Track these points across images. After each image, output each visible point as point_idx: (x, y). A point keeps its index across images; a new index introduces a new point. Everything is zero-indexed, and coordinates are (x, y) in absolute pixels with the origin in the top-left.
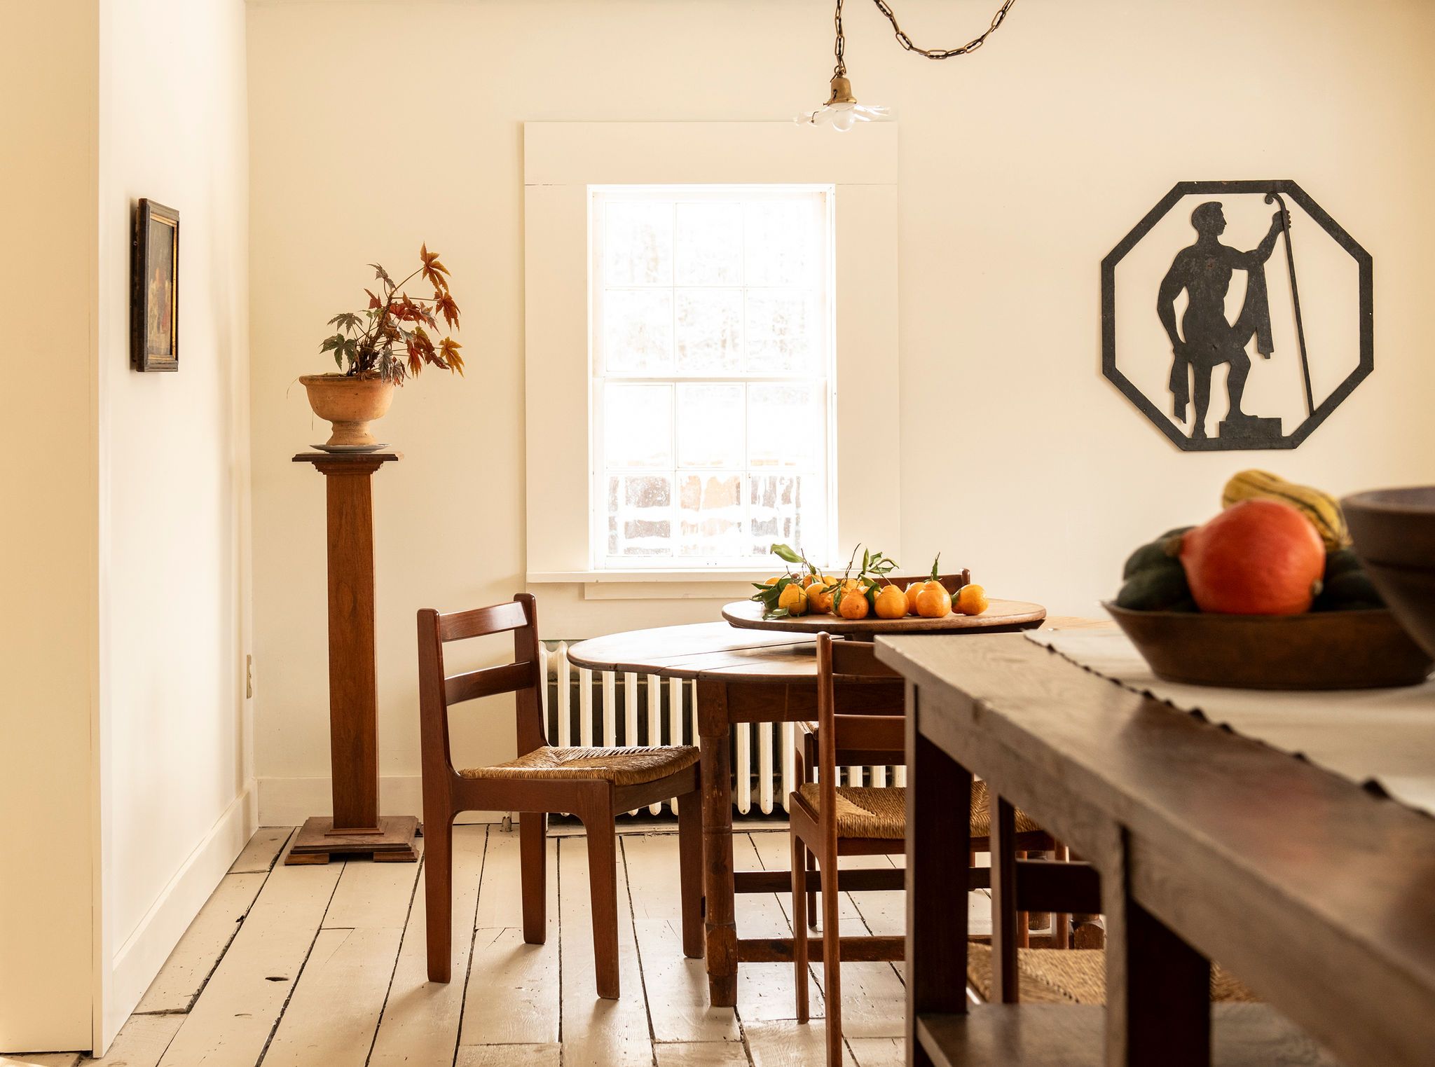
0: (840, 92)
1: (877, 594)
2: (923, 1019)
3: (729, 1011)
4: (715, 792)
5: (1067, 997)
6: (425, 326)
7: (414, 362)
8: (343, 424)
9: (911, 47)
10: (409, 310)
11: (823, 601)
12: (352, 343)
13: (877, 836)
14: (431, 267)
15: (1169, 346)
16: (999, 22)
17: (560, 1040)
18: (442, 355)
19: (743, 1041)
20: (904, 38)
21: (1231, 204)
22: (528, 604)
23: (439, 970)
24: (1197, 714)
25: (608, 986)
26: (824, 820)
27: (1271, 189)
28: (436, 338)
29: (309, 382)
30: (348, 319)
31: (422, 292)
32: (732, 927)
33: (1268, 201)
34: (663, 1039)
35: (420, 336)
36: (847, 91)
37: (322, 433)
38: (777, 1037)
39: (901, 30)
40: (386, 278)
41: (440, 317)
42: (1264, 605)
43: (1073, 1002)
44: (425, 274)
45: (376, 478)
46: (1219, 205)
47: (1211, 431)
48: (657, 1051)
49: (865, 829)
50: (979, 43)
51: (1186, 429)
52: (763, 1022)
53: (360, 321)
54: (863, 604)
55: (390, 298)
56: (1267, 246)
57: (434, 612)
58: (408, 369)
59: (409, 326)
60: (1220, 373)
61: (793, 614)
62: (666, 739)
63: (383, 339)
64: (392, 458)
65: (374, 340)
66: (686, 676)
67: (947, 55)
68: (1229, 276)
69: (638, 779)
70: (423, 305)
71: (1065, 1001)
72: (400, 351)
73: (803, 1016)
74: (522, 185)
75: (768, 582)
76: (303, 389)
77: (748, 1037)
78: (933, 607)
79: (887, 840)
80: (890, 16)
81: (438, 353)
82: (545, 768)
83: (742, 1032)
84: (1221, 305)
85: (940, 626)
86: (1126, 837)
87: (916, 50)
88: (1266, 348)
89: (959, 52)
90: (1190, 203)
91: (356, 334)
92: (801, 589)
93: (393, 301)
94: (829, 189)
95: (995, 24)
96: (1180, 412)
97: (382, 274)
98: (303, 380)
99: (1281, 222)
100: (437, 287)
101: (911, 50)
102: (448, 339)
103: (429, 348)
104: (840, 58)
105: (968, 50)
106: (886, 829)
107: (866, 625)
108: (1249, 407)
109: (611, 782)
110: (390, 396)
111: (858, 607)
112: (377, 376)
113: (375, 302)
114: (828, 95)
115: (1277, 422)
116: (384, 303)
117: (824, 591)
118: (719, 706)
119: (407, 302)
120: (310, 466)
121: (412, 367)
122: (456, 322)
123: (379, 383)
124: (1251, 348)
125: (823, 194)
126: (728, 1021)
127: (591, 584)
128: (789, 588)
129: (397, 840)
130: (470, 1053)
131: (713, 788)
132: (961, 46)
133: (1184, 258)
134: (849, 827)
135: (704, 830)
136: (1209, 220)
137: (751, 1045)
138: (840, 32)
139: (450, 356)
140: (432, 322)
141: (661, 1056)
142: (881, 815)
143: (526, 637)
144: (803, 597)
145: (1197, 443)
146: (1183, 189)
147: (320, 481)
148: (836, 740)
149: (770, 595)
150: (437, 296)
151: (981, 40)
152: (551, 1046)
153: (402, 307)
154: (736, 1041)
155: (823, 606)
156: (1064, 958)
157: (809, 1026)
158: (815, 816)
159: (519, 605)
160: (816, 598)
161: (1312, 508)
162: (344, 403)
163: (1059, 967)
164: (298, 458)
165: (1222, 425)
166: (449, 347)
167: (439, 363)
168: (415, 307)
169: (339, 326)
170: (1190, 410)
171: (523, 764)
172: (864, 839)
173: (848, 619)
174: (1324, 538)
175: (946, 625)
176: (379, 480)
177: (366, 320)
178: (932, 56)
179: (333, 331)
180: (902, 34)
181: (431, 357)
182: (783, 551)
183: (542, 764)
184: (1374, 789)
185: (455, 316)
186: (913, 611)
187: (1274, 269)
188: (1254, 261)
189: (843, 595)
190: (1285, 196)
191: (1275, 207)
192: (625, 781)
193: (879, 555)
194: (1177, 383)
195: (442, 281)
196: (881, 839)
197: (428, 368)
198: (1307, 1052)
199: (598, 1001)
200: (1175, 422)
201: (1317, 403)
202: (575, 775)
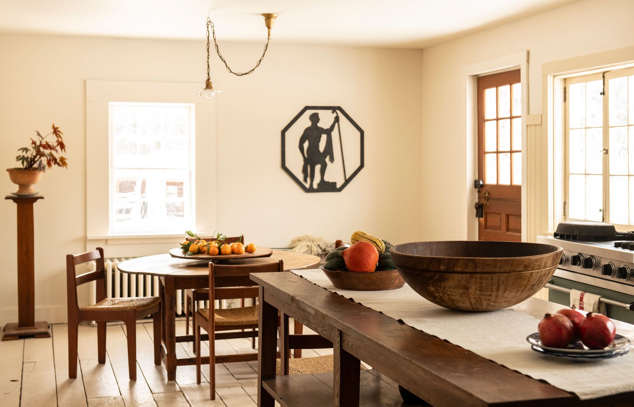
0: (208, 86)
1: (222, 247)
2: (264, 381)
3: (174, 381)
4: (170, 312)
5: (299, 372)
6: (53, 152)
7: (49, 164)
8: (23, 186)
9: (231, 72)
10: (47, 146)
11: (203, 249)
12: (28, 158)
13: (226, 325)
14: (56, 131)
15: (302, 159)
16: (259, 65)
17: (121, 394)
18: (60, 161)
19: (181, 391)
20: (229, 69)
21: (321, 113)
22: (101, 251)
23: (73, 375)
24: (351, 299)
25: (133, 376)
26: (210, 321)
27: (334, 109)
28: (57, 156)
29: (11, 171)
30: (26, 150)
31: (52, 140)
32: (175, 355)
33: (333, 113)
34: (155, 392)
35: (51, 155)
36: (211, 85)
37: (15, 188)
38: (191, 389)
39: (228, 66)
40: (40, 135)
41: (58, 148)
42: (365, 270)
43: (300, 374)
44: (53, 134)
45: (35, 204)
46: (317, 114)
47: (315, 186)
48: (154, 396)
49: (223, 323)
50: (252, 71)
51: (307, 185)
52: (186, 385)
53: (30, 150)
54: (217, 250)
55: (41, 142)
56: (333, 127)
57: (72, 256)
58: (47, 167)
59: (47, 152)
60: (318, 168)
61: (194, 254)
62: (152, 294)
63: (38, 157)
64: (42, 198)
65: (35, 157)
66: (159, 276)
67: (242, 75)
68: (321, 136)
69: (143, 309)
70: (53, 145)
71: (298, 373)
72: (44, 160)
73: (199, 382)
74: (85, 101)
75: (184, 243)
76: (8, 173)
77: (182, 390)
78: (239, 251)
79: (230, 326)
80: (225, 62)
81: (58, 161)
82: (107, 307)
83: (180, 388)
84: (318, 146)
85: (242, 257)
86: (341, 333)
87: (233, 73)
88: (332, 160)
89: (246, 74)
90: (309, 113)
91: (29, 155)
92: (196, 245)
93: (42, 143)
94: (193, 106)
95: (257, 65)
96: (305, 180)
97: (39, 134)
98: (8, 170)
99: (337, 119)
100: (58, 138)
101: (231, 73)
102: (62, 157)
103: (55, 160)
104: (208, 74)
105: (249, 73)
106: (229, 322)
107: (219, 258)
108: (327, 178)
109: (135, 310)
110: (40, 176)
111: (216, 251)
112: (36, 169)
113: (34, 143)
114: (205, 86)
115: (335, 184)
116: (38, 144)
117: (204, 246)
118: (172, 284)
119: (47, 143)
120: (11, 201)
121: (48, 166)
122: (65, 150)
123: (38, 172)
124: (327, 160)
125: (190, 107)
126: (174, 385)
127: (110, 239)
128: (193, 245)
129: (43, 330)
130: (92, 401)
131: (170, 311)
132: (247, 72)
133: (307, 130)
134: (218, 323)
135: (166, 324)
136: (315, 118)
137: (184, 392)
138: (208, 66)
139: (62, 162)
140: (57, 151)
141: (156, 398)
142: (227, 318)
143: (100, 262)
144: (197, 248)
145: (310, 190)
146: (307, 108)
147: (15, 205)
148: (215, 296)
149: (186, 248)
150: (57, 141)
151: (253, 70)
152: (118, 397)
153: (45, 145)
154: (179, 391)
155: (203, 251)
156: (296, 361)
157: (201, 385)
158: (206, 320)
159: (98, 251)
160: (201, 248)
161: (375, 243)
162: (24, 178)
163: (295, 363)
164: (7, 198)
165: (319, 185)
166: (62, 159)
167: (59, 165)
168: (50, 145)
169: (23, 151)
170: (309, 179)
171: (98, 305)
172: (223, 326)
173: (212, 255)
174: (378, 251)
175: (243, 257)
176: (36, 206)
177: (32, 149)
178: (237, 75)
179: (21, 153)
180: (228, 68)
181: (56, 162)
182: (190, 233)
183: (106, 305)
184: (401, 322)
185: (64, 148)
186: (233, 252)
187: (335, 134)
188: (328, 132)
189: (210, 247)
190: (338, 111)
191: (335, 115)
192: (139, 309)
193: (221, 234)
194: (305, 171)
195: (60, 136)
196: (228, 326)
197: (55, 167)
198: (367, 383)
199: (130, 382)
200: (304, 183)
201: (347, 177)
202: (122, 308)
